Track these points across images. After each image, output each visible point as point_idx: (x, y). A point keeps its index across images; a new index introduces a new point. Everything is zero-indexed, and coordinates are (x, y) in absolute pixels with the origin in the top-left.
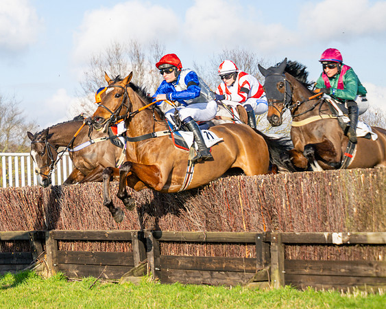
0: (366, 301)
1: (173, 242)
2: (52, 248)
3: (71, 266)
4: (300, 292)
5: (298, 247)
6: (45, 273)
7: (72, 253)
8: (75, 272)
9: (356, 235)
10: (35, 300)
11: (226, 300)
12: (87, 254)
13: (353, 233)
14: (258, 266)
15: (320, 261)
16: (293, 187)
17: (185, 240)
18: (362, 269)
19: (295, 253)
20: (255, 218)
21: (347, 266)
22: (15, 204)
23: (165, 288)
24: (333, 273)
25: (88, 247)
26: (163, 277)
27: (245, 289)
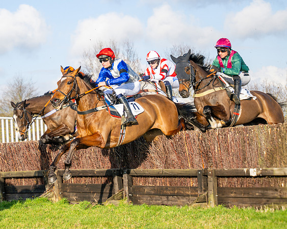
0: (274, 215)
1: (141, 176)
2: (58, 182)
4: (228, 209)
5: (226, 179)
6: (54, 199)
7: (72, 185)
8: (74, 198)
9: (266, 170)
10: (47, 217)
11: (178, 215)
12: (82, 185)
13: (264, 168)
14: (199, 192)
15: (241, 188)
16: (222, 138)
17: (149, 175)
18: (270, 193)
19: (224, 183)
20: (197, 159)
21: (260, 191)
22: (33, 152)
23: (136, 208)
24: (250, 196)
25: (83, 181)
26: (134, 200)
27: (190, 208)
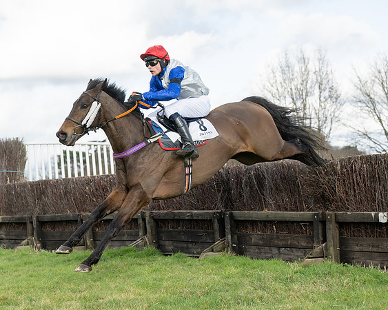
3: (167, 243)
8: (170, 248)
24: (381, 250)
